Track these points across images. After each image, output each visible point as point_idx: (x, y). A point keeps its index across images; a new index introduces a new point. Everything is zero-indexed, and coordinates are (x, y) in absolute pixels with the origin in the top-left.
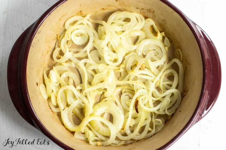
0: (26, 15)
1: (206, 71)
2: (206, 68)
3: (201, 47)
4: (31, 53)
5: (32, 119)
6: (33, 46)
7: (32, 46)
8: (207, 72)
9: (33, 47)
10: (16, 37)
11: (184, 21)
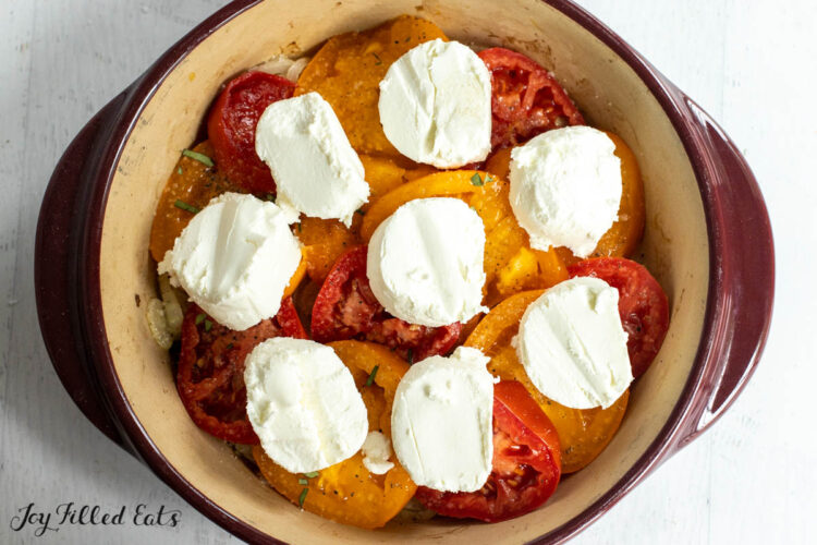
0: (97, 55)
1: (720, 272)
2: (721, 260)
3: (707, 186)
4: (116, 193)
5: (116, 423)
6: (125, 170)
7: (121, 170)
8: (723, 274)
9: (126, 174)
10: (67, 134)
11: (650, 93)
